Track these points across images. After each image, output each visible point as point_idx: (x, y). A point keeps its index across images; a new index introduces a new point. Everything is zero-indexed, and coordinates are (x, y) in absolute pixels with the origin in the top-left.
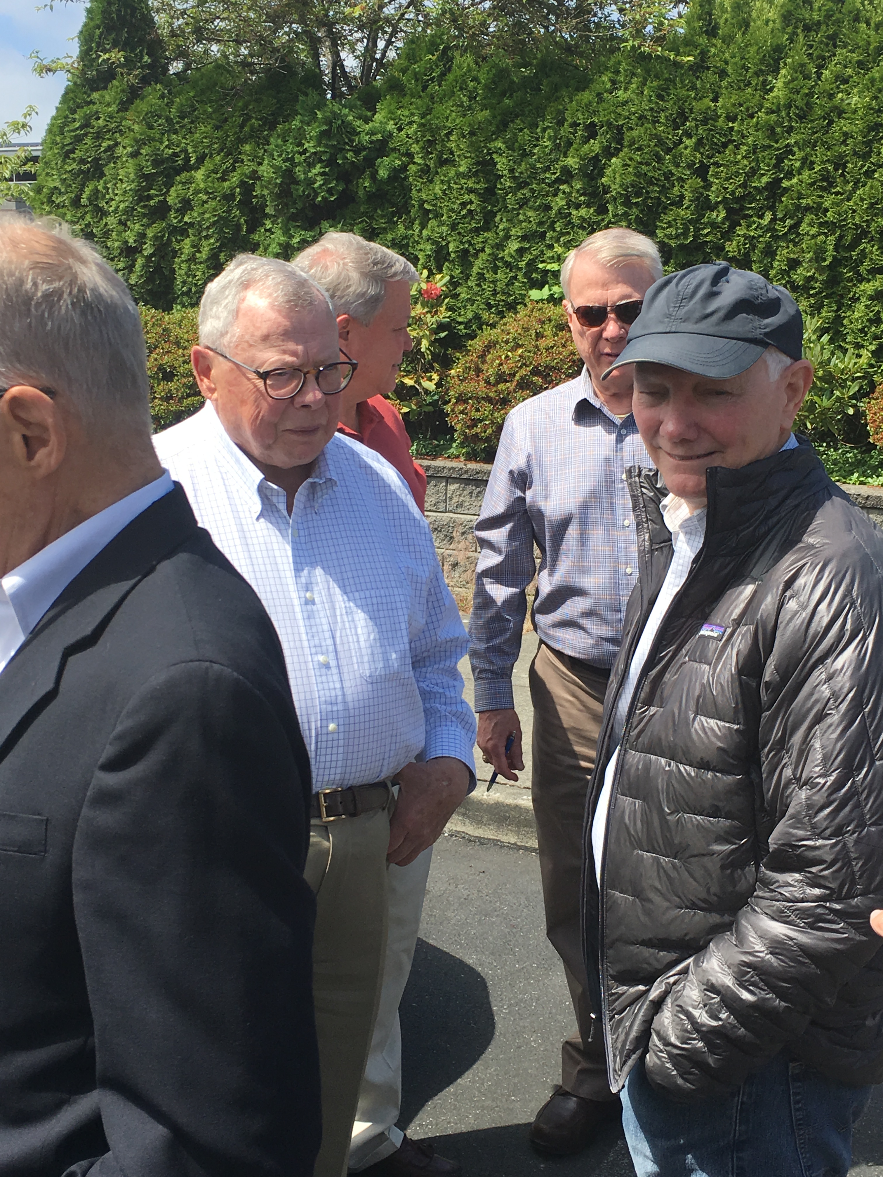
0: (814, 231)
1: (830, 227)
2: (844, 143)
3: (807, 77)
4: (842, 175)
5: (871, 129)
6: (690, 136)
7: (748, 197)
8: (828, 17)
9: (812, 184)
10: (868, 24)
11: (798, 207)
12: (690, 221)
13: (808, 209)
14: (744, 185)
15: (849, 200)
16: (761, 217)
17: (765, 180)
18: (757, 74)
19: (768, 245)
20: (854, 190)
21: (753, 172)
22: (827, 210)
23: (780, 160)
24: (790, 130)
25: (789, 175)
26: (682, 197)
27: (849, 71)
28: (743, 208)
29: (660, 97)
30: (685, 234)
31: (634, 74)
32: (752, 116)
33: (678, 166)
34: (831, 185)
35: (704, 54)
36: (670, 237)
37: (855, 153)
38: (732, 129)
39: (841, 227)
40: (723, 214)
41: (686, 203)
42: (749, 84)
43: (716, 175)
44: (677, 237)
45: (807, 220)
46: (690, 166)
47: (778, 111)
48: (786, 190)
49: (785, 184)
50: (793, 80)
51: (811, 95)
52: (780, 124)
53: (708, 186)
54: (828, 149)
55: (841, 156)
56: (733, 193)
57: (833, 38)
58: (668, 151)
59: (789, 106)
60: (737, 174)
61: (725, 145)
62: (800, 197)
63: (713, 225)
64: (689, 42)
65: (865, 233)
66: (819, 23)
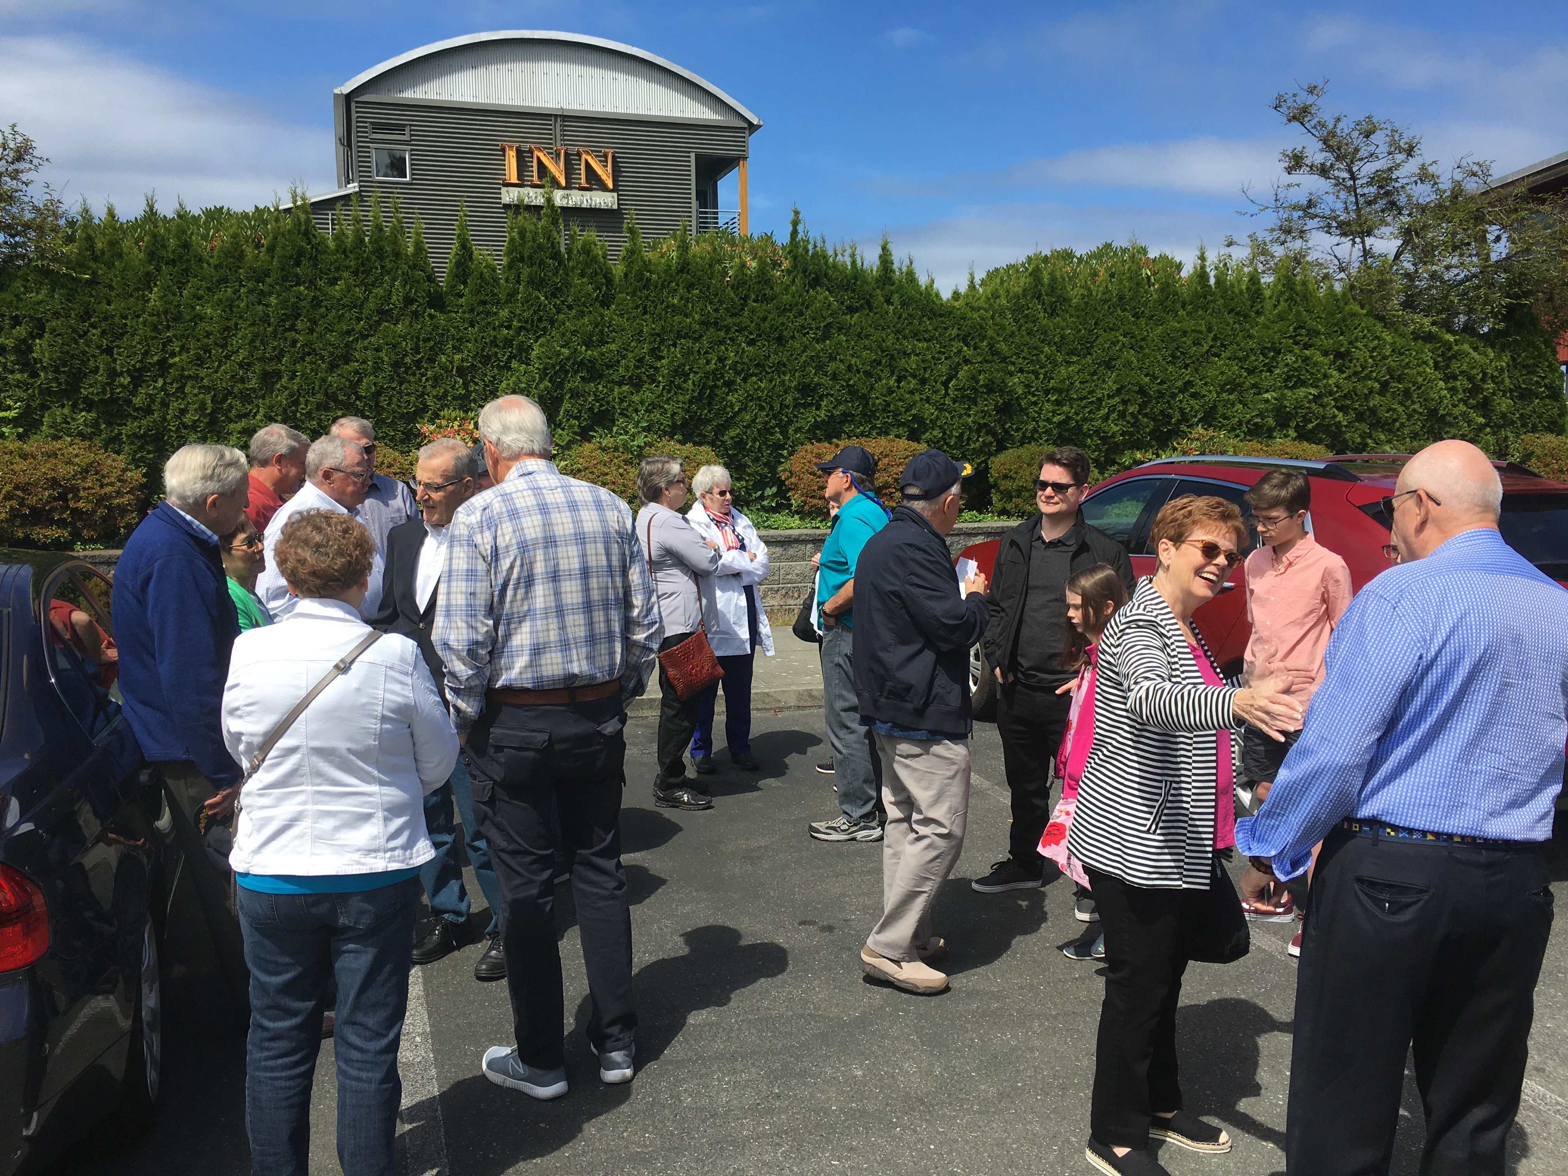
0: (196, 391)
1: (208, 389)
2: (207, 337)
3: (174, 295)
4: (209, 357)
5: (225, 330)
6: (95, 327)
7: (144, 369)
8: (181, 257)
9: (190, 362)
10: (209, 264)
11: (182, 376)
12: (107, 384)
13: (189, 377)
14: (141, 361)
15: (216, 372)
16: (156, 382)
17: (156, 358)
18: (138, 289)
19: (163, 400)
20: (219, 366)
21: (146, 353)
22: (202, 379)
23: (164, 345)
24: (168, 327)
25: (173, 355)
26: (97, 368)
27: (201, 292)
28: (141, 376)
29: (69, 301)
30: (104, 392)
31: (41, 283)
32: (138, 317)
33: (89, 346)
34: (202, 363)
35: (94, 273)
36: (92, 394)
37: (216, 344)
38: (126, 324)
39: (214, 389)
40: (129, 379)
41: (101, 372)
42: (131, 296)
43: (119, 354)
44: (98, 394)
45: (189, 384)
46: (99, 347)
47: (158, 315)
48: (172, 365)
49: (171, 361)
50: (165, 296)
51: (179, 306)
52: (161, 324)
53: (115, 360)
54: (198, 340)
55: (207, 345)
56: (134, 366)
57: (186, 270)
58: (81, 337)
59: (166, 312)
60: (135, 354)
61: (122, 335)
62: (183, 369)
63: (122, 386)
64: (81, 266)
65: (230, 393)
66: (173, 260)
